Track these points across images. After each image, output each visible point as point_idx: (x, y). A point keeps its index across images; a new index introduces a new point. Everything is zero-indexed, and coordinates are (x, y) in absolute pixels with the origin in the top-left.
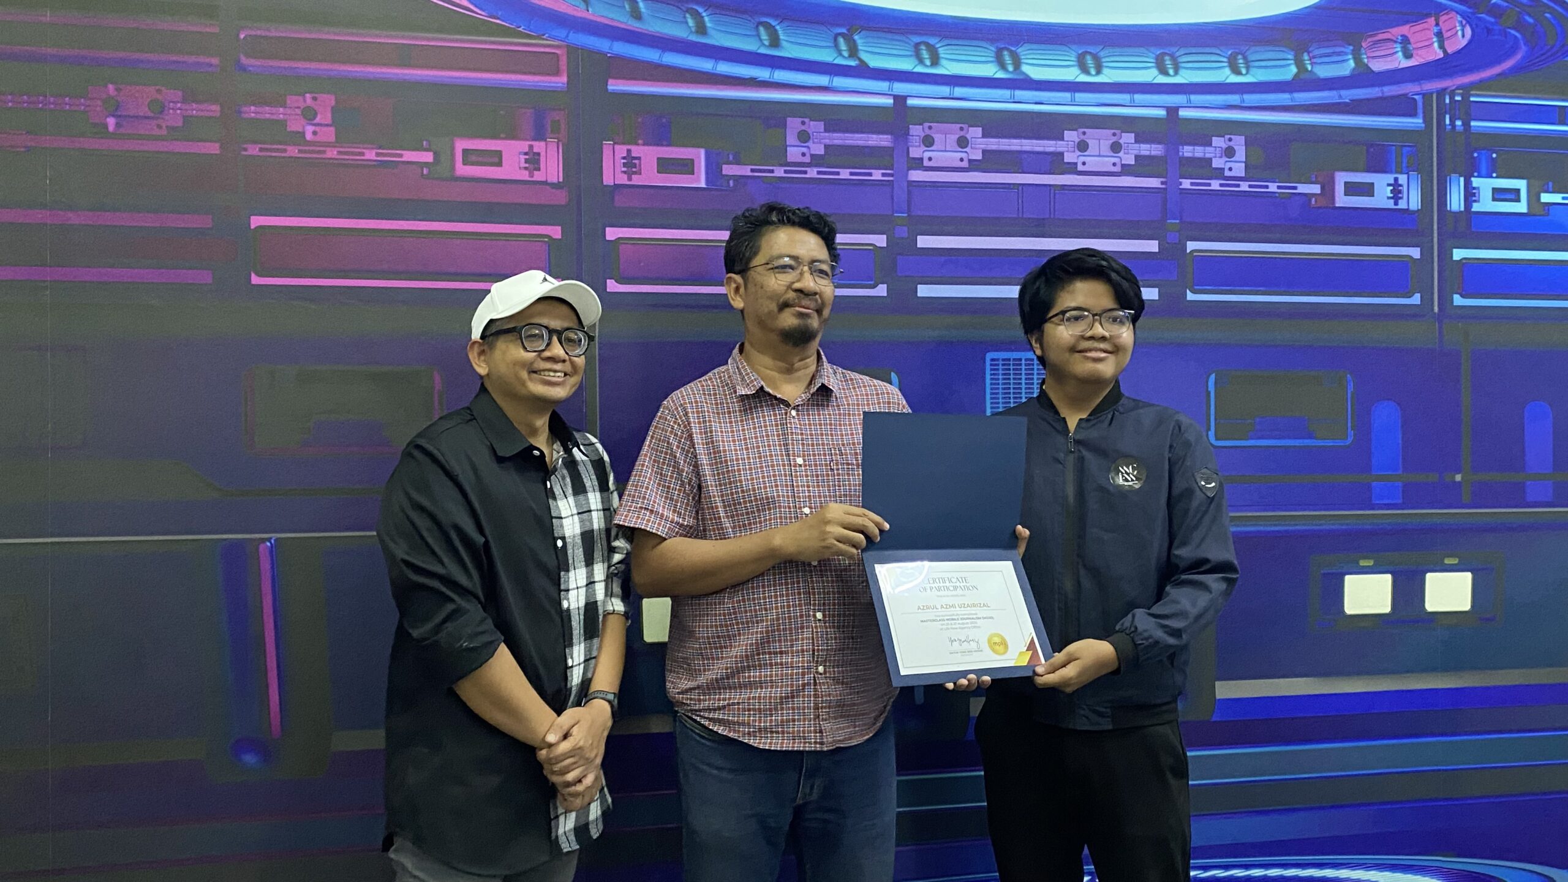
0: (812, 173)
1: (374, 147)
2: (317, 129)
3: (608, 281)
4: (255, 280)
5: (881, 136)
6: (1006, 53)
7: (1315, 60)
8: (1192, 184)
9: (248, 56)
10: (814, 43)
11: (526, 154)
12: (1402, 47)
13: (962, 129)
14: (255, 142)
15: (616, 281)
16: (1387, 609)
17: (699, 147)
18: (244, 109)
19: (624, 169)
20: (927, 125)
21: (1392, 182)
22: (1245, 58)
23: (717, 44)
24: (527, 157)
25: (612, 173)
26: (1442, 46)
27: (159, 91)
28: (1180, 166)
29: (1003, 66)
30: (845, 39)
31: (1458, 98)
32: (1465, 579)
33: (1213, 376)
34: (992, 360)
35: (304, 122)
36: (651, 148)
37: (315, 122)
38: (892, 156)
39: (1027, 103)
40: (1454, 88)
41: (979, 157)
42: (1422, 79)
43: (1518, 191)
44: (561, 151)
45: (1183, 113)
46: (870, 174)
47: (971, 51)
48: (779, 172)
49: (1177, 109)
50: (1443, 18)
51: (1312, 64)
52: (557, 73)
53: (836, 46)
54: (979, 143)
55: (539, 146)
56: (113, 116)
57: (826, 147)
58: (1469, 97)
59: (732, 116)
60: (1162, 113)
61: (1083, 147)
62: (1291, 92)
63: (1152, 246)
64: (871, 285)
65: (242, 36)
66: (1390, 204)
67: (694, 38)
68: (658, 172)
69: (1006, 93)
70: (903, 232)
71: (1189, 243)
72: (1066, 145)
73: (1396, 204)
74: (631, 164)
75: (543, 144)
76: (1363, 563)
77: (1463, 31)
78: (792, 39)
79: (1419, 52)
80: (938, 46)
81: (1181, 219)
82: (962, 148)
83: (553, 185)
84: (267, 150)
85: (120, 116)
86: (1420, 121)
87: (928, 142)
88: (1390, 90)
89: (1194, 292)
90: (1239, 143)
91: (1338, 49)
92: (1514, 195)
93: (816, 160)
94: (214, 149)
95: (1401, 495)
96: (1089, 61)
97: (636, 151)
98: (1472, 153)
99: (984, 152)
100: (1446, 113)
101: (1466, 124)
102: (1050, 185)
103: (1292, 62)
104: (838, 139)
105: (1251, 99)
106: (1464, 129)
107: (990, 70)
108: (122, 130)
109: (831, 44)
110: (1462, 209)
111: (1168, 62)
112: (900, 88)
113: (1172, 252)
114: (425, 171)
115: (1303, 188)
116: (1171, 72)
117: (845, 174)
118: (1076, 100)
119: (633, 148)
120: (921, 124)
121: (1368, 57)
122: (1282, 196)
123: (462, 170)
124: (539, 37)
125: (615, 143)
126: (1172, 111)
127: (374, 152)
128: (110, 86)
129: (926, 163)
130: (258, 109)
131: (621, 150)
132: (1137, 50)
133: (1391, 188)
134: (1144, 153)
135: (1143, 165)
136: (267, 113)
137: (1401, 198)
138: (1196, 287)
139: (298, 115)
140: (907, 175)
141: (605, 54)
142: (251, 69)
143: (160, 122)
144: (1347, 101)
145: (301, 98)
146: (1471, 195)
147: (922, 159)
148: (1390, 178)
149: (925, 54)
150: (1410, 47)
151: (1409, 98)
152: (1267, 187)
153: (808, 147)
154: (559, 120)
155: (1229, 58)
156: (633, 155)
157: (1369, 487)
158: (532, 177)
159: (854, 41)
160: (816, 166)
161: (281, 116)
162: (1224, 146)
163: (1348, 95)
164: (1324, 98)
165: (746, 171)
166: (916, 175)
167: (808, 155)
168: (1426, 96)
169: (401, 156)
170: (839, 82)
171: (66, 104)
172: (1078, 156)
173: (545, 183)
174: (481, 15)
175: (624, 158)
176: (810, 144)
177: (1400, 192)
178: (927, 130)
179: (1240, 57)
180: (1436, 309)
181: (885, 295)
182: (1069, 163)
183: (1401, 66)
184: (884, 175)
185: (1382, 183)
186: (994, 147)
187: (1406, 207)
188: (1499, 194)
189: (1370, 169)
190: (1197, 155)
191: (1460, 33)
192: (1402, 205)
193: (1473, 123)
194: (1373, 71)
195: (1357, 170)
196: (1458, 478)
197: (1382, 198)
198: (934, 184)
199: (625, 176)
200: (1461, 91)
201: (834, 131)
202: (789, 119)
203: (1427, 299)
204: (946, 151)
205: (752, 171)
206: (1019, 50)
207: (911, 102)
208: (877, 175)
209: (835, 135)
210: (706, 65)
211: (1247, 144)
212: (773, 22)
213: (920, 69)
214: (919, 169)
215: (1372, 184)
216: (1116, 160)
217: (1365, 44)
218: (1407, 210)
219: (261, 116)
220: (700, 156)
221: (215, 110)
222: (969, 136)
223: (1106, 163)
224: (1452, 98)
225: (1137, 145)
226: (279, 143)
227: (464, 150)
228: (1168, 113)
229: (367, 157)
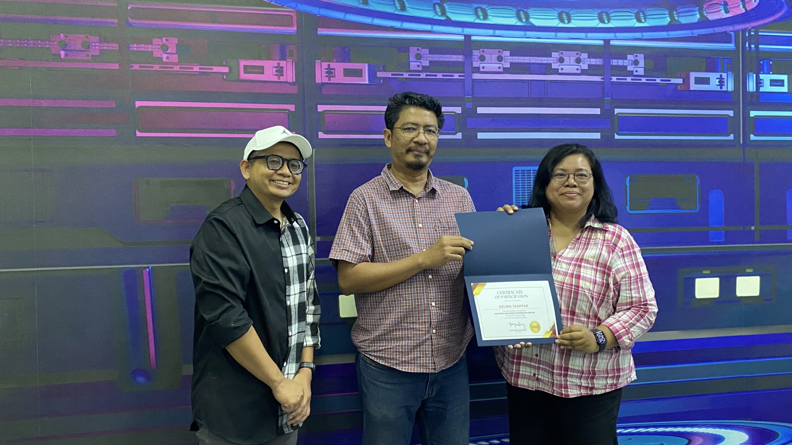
0: (423, 75)
1: (198, 64)
2: (169, 56)
3: (319, 132)
4: (138, 134)
5: (458, 56)
6: (522, 12)
7: (680, 15)
8: (617, 79)
9: (132, 18)
10: (424, 8)
11: (276, 67)
12: (724, 7)
13: (499, 52)
14: (136, 63)
15: (323, 133)
16: (717, 295)
17: (364, 63)
18: (131, 46)
19: (327, 75)
20: (481, 50)
21: (719, 77)
22: (644, 14)
23: (373, 9)
24: (277, 69)
25: (320, 77)
26: (744, 7)
27: (87, 37)
28: (611, 69)
29: (520, 19)
30: (439, 6)
31: (752, 33)
32: (756, 280)
33: (628, 178)
34: (516, 171)
35: (161, 52)
36: (340, 63)
37: (168, 51)
38: (464, 66)
39: (532, 38)
40: (750, 28)
41: (509, 66)
42: (734, 24)
43: (783, 81)
44: (294, 66)
45: (612, 43)
46: (453, 76)
47: (504, 12)
48: (406, 75)
49: (609, 40)
51: (678, 17)
52: (292, 26)
53: (435, 9)
54: (509, 59)
55: (283, 63)
56: (64, 50)
57: (430, 62)
58: (758, 33)
59: (382, 47)
60: (602, 42)
61: (561, 60)
62: (667, 31)
63: (597, 111)
64: (453, 133)
65: (129, 8)
66: (718, 88)
67: (361, 6)
68: (344, 76)
69: (522, 33)
70: (469, 105)
71: (616, 110)
72: (552, 60)
73: (721, 88)
74: (330, 72)
75: (285, 62)
76: (705, 272)
78: (412, 6)
79: (733, 10)
80: (487, 9)
81: (612, 97)
82: (500, 61)
83: (290, 83)
84: (143, 67)
85: (67, 50)
86: (733, 45)
87: (482, 59)
88: (717, 30)
89: (618, 134)
90: (641, 58)
91: (691, 9)
92: (782, 83)
93: (425, 69)
94: (116, 66)
95: (724, 237)
96: (564, 16)
97: (333, 65)
98: (760, 61)
99: (511, 64)
100: (746, 41)
101: (757, 47)
102: (545, 80)
103: (668, 15)
104: (437, 58)
105: (647, 35)
106: (756, 50)
107: (513, 21)
108: (68, 58)
109: (432, 9)
110: (755, 90)
111: (605, 16)
112: (468, 31)
113: (607, 114)
114: (225, 77)
115: (674, 81)
116: (606, 21)
117: (440, 76)
118: (558, 36)
119: (331, 63)
120: (479, 50)
121: (706, 13)
122: (663, 85)
123: (244, 76)
124: (282, 7)
125: (322, 61)
126: (607, 41)
127: (198, 67)
128: (61, 34)
129: (481, 70)
130: (139, 46)
131: (325, 65)
132: (589, 10)
133: (719, 80)
134: (592, 63)
137: (723, 85)
138: (619, 132)
139: (159, 48)
140: (472, 75)
141: (316, 15)
142: (134, 25)
143: (87, 53)
144: (696, 35)
145: (160, 40)
146: (759, 83)
147: (479, 68)
148: (718, 75)
149: (480, 14)
150: (728, 7)
151: (727, 34)
152: (655, 80)
153: (421, 62)
154: (293, 50)
155: (636, 14)
156: (331, 67)
157: (707, 233)
158: (280, 79)
159: (444, 7)
160: (425, 72)
161: (150, 49)
162: (633, 59)
163: (696, 32)
164: (684, 34)
165: (389, 75)
166: (476, 76)
167: (420, 66)
168: (736, 32)
169: (212, 69)
170: (436, 28)
171: (39, 44)
172: (559, 65)
173: (286, 82)
175: (326, 69)
176: (422, 60)
177: (723, 82)
178: (482, 53)
179: (641, 13)
180: (741, 142)
181: (461, 138)
182: (554, 69)
183: (723, 17)
184: (459, 76)
185: (714, 77)
186: (516, 61)
188: (774, 83)
189: (707, 71)
190: (620, 64)
192: (724, 88)
193: (760, 46)
194: (709, 20)
195: (701, 71)
196: (753, 228)
197: (714, 85)
198: (485, 81)
199: (327, 78)
200: (754, 30)
201: (434, 54)
202: (410, 48)
203: (737, 137)
204: (491, 63)
205: (392, 75)
206: (529, 11)
207: (473, 38)
208: (456, 76)
209: (435, 56)
210: (367, 20)
211: (645, 58)
213: (478, 21)
214: (478, 73)
215: (709, 78)
216: (579, 67)
217: (704, 6)
218: (727, 91)
219: (140, 49)
220: (365, 68)
221: (116, 46)
222: (503, 56)
223: (573, 69)
224: (749, 33)
225: (589, 59)
226: (150, 63)
227: (244, 66)
228: (605, 43)
229: (194, 70)
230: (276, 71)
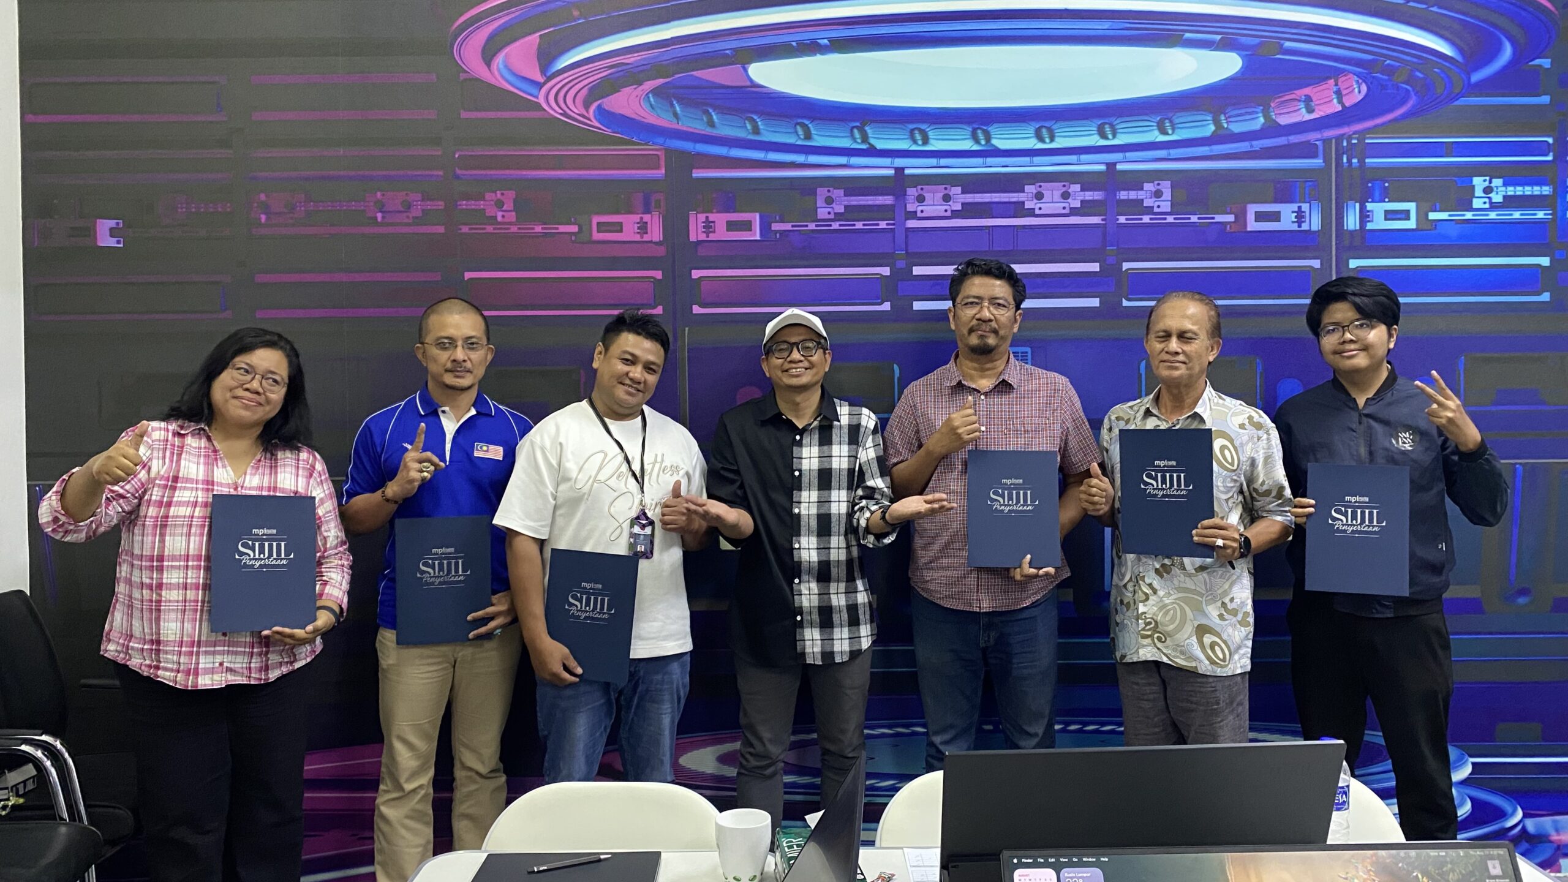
0: (835, 226)
1: (540, 223)
2: (505, 214)
3: (695, 307)
5: (886, 197)
6: (979, 131)
7: (1230, 120)
8: (1127, 219)
9: (461, 169)
10: (834, 134)
11: (638, 223)
12: (1305, 105)
13: (946, 188)
14: (465, 224)
15: (699, 306)
17: (754, 212)
18: (459, 203)
19: (705, 230)
20: (919, 187)
21: (1296, 209)
22: (1171, 122)
23: (769, 140)
24: (639, 225)
25: (696, 233)
26: (1340, 102)
27: (407, 194)
28: (1117, 206)
29: (977, 142)
30: (859, 130)
31: (1355, 141)
35: (496, 209)
36: (722, 214)
37: (504, 208)
38: (894, 211)
39: (996, 167)
40: (1350, 133)
41: (959, 208)
42: (1323, 128)
43: (1408, 212)
44: (661, 220)
45: (1119, 167)
46: (878, 225)
47: (952, 132)
48: (812, 226)
49: (1115, 164)
50: (1340, 80)
51: (1228, 122)
52: (658, 168)
53: (852, 135)
54: (960, 198)
55: (647, 218)
56: (381, 212)
57: (846, 207)
58: (1364, 140)
59: (777, 189)
60: (1103, 168)
61: (1039, 196)
62: (1210, 145)
63: (1095, 267)
64: (878, 303)
65: (457, 156)
66: (1295, 227)
67: (752, 137)
68: (726, 231)
69: (979, 161)
70: (901, 264)
71: (1124, 264)
72: (1026, 196)
73: (1300, 226)
74: (709, 226)
75: (649, 215)
77: (1359, 87)
78: (819, 133)
79: (1320, 107)
80: (927, 130)
81: (1118, 246)
82: (947, 202)
83: (655, 243)
84: (474, 229)
85: (384, 212)
86: (1322, 161)
87: (921, 199)
88: (1294, 139)
89: (1129, 300)
90: (1166, 187)
91: (1249, 110)
92: (1405, 215)
93: (838, 217)
94: (441, 229)
96: (1044, 132)
97: (712, 217)
98: (1367, 183)
99: (964, 204)
100: (1343, 153)
101: (1362, 162)
102: (1014, 226)
103: (1211, 122)
104: (855, 201)
105: (1175, 153)
106: (1360, 166)
107: (968, 145)
108: (386, 221)
109: (849, 134)
110: (1358, 227)
111: (1107, 129)
112: (900, 162)
113: (1111, 271)
114: (573, 238)
115: (1219, 218)
116: (1110, 136)
117: (859, 225)
118: (1035, 162)
119: (708, 215)
120: (915, 187)
121: (1275, 114)
122: (1202, 225)
123: (597, 236)
124: (646, 144)
125: (696, 212)
126: (1111, 166)
127: (540, 227)
128: (379, 194)
129: (919, 214)
130: (469, 203)
131: (702, 217)
132: (1082, 122)
133: (1295, 214)
134: (1087, 198)
135: (1086, 208)
136: (473, 205)
137: (1304, 222)
138: (1130, 297)
139: (493, 205)
140: (905, 224)
141: (690, 152)
142: (462, 176)
143: (408, 214)
144: (1258, 149)
145: (494, 195)
146: (1365, 216)
147: (916, 212)
148: (1295, 207)
149: (918, 137)
150: (1312, 104)
151: (1311, 144)
152: (1190, 219)
153: (832, 208)
154: (660, 200)
155: (1158, 123)
156: (710, 220)
158: (642, 238)
159: (865, 131)
160: (839, 220)
161: (482, 206)
162: (1154, 189)
163: (1258, 145)
164: (1237, 148)
165: (788, 226)
166: (912, 224)
167: (832, 213)
168: (1326, 141)
169: (557, 229)
170: (855, 160)
171: (353, 206)
172: (1036, 203)
173: (651, 242)
174: (609, 132)
175: (704, 222)
176: (834, 205)
177: (1303, 217)
178: (919, 190)
179: (1167, 121)
181: (889, 309)
182: (1028, 209)
183: (1304, 120)
184: (888, 224)
185: (1287, 211)
186: (970, 200)
187: (1308, 228)
188: (1390, 215)
189: (1277, 200)
190: (1131, 197)
191: (1356, 90)
192: (1305, 227)
193: (1367, 160)
194: (1280, 125)
195: (1266, 202)
197: (1287, 222)
198: (924, 229)
199: (705, 235)
200: (1357, 136)
201: (851, 195)
202: (818, 189)
204: (934, 205)
205: (793, 226)
206: (990, 129)
207: (907, 172)
208: (883, 225)
209: (852, 198)
210: (757, 155)
211: (1172, 187)
212: (807, 122)
213: (914, 148)
214: (913, 219)
215: (1279, 212)
216: (1066, 205)
217: (1272, 105)
218: (1309, 231)
219: (469, 207)
220: (756, 218)
221: (441, 204)
222: (951, 194)
223: (1058, 207)
224: (1349, 142)
225: (1082, 193)
226: (481, 224)
227: (598, 223)
228: (1107, 168)
229: (536, 231)
230: (639, 228)
